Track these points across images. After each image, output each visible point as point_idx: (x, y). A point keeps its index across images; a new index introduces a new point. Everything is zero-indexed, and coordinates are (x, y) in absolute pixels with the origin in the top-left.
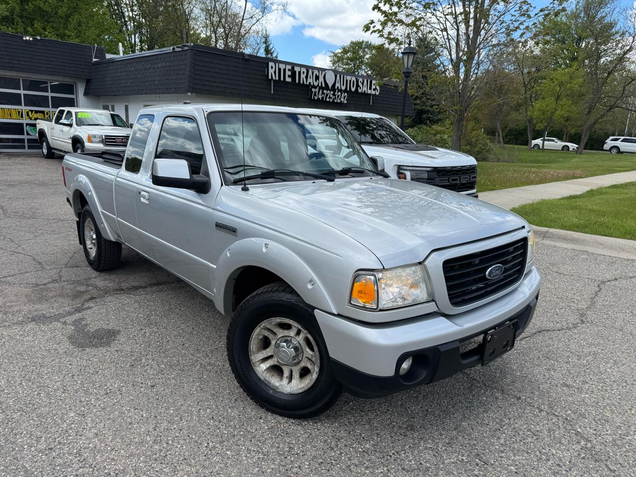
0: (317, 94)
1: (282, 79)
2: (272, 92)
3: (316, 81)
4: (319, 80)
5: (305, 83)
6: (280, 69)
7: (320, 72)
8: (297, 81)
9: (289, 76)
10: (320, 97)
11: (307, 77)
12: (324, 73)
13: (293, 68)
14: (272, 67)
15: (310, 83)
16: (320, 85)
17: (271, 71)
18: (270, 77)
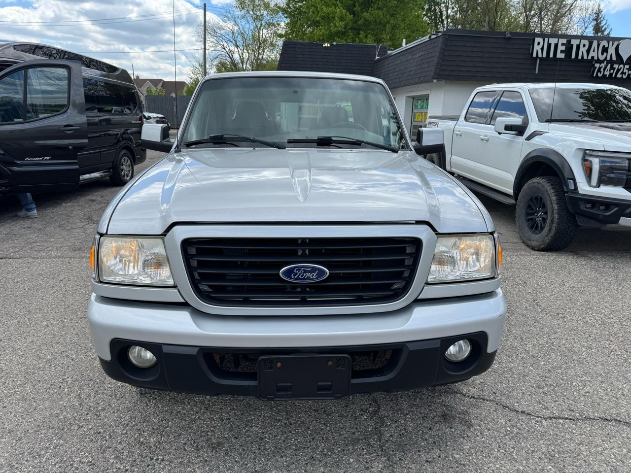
0: (602, 70)
1: (551, 55)
2: (537, 72)
3: (602, 54)
4: (607, 53)
5: (585, 57)
6: (549, 45)
7: (611, 43)
8: (573, 56)
9: (562, 52)
10: (607, 73)
11: (588, 51)
12: (616, 43)
13: (569, 42)
14: (539, 44)
15: (593, 57)
16: (608, 58)
17: (537, 48)
18: (534, 55)
